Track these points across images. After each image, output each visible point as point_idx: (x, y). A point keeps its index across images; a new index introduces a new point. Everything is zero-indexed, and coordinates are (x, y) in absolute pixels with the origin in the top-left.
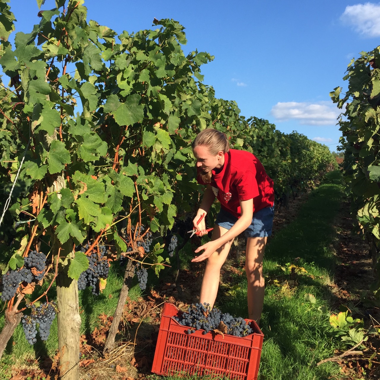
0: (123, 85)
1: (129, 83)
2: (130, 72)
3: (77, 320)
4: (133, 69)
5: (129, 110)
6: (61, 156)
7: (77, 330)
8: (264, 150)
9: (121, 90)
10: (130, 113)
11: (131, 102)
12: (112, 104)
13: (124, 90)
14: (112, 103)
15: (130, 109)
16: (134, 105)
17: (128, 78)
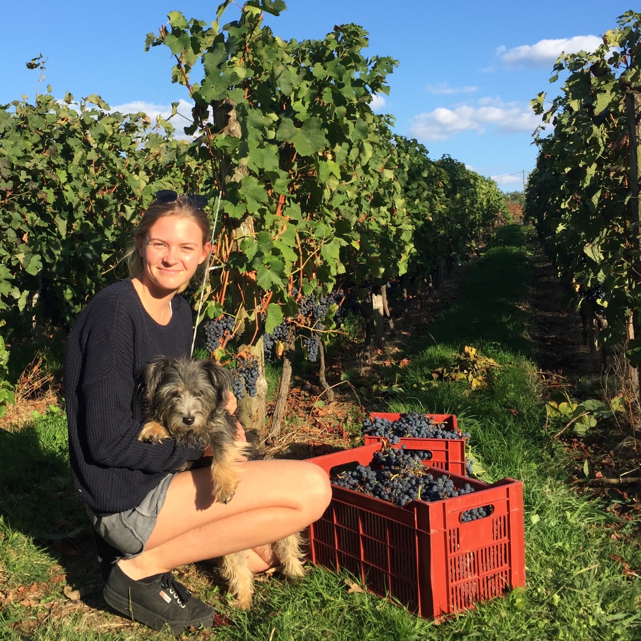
0: (297, 107)
1: (303, 103)
2: (305, 89)
3: (264, 385)
4: (307, 86)
5: (308, 137)
6: (256, 194)
7: (263, 397)
8: (412, 188)
9: (296, 113)
10: (308, 141)
11: (309, 127)
12: (286, 130)
13: (299, 112)
14: (286, 128)
15: (308, 135)
16: (313, 131)
17: (303, 98)
